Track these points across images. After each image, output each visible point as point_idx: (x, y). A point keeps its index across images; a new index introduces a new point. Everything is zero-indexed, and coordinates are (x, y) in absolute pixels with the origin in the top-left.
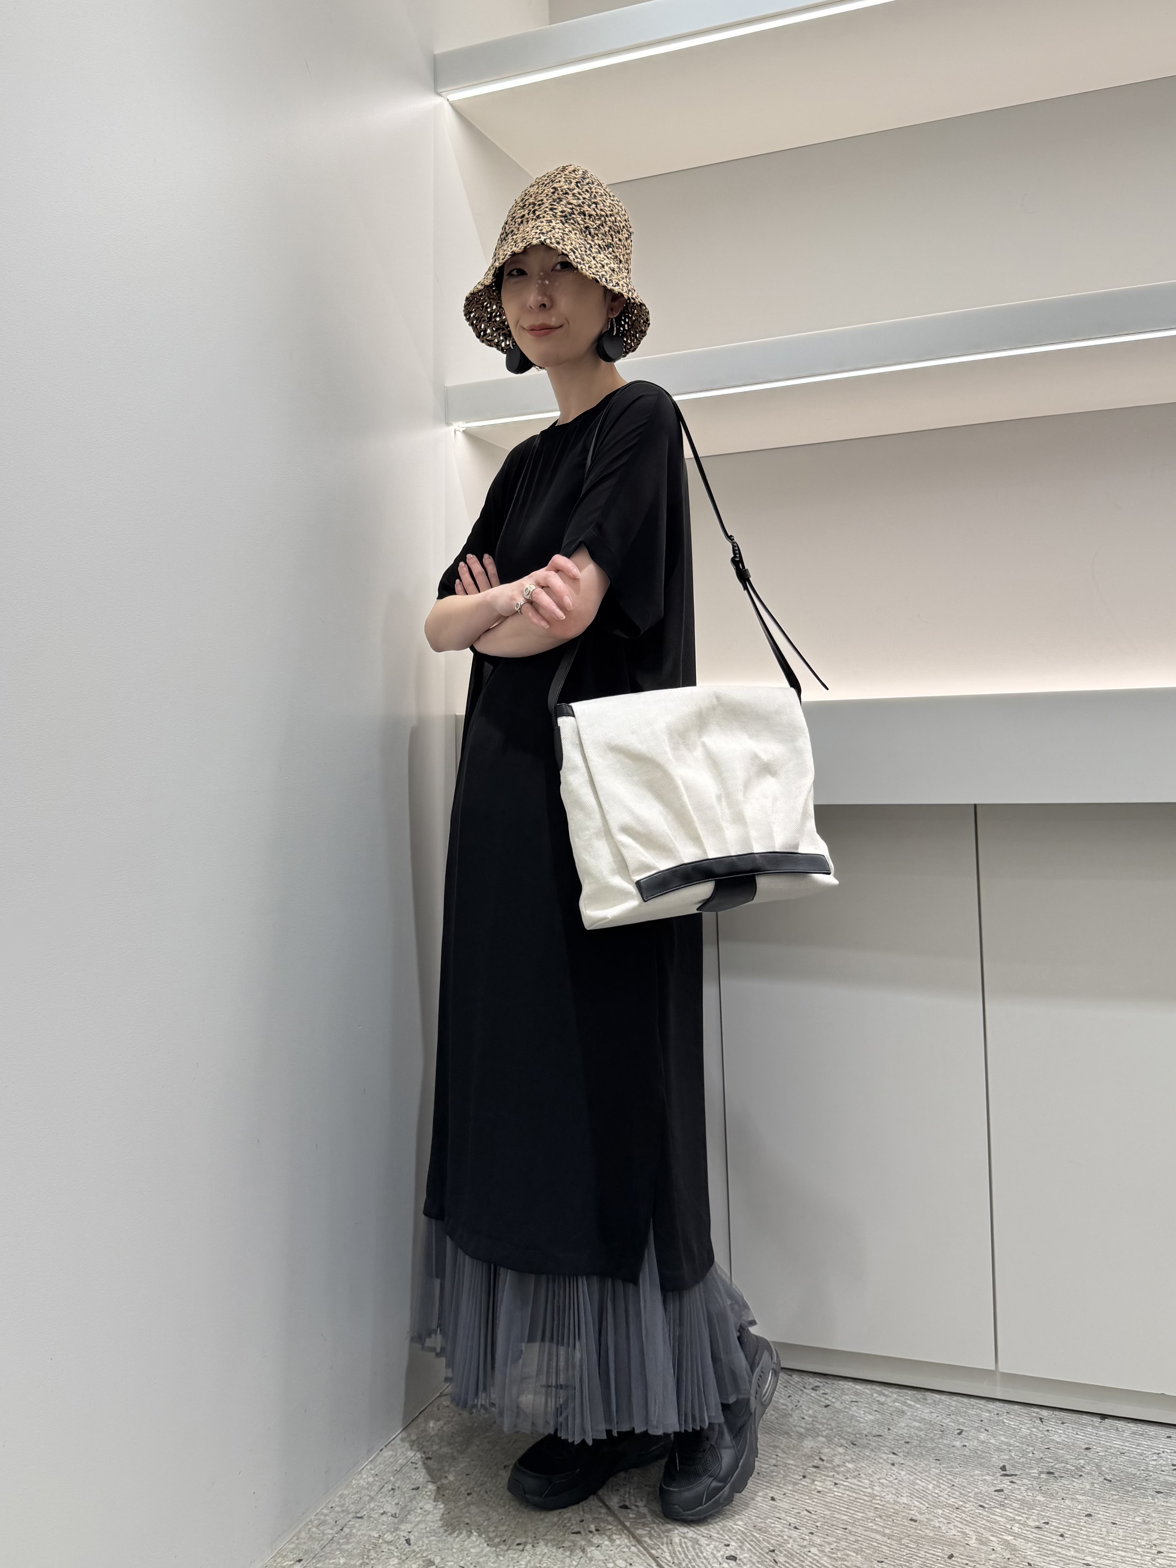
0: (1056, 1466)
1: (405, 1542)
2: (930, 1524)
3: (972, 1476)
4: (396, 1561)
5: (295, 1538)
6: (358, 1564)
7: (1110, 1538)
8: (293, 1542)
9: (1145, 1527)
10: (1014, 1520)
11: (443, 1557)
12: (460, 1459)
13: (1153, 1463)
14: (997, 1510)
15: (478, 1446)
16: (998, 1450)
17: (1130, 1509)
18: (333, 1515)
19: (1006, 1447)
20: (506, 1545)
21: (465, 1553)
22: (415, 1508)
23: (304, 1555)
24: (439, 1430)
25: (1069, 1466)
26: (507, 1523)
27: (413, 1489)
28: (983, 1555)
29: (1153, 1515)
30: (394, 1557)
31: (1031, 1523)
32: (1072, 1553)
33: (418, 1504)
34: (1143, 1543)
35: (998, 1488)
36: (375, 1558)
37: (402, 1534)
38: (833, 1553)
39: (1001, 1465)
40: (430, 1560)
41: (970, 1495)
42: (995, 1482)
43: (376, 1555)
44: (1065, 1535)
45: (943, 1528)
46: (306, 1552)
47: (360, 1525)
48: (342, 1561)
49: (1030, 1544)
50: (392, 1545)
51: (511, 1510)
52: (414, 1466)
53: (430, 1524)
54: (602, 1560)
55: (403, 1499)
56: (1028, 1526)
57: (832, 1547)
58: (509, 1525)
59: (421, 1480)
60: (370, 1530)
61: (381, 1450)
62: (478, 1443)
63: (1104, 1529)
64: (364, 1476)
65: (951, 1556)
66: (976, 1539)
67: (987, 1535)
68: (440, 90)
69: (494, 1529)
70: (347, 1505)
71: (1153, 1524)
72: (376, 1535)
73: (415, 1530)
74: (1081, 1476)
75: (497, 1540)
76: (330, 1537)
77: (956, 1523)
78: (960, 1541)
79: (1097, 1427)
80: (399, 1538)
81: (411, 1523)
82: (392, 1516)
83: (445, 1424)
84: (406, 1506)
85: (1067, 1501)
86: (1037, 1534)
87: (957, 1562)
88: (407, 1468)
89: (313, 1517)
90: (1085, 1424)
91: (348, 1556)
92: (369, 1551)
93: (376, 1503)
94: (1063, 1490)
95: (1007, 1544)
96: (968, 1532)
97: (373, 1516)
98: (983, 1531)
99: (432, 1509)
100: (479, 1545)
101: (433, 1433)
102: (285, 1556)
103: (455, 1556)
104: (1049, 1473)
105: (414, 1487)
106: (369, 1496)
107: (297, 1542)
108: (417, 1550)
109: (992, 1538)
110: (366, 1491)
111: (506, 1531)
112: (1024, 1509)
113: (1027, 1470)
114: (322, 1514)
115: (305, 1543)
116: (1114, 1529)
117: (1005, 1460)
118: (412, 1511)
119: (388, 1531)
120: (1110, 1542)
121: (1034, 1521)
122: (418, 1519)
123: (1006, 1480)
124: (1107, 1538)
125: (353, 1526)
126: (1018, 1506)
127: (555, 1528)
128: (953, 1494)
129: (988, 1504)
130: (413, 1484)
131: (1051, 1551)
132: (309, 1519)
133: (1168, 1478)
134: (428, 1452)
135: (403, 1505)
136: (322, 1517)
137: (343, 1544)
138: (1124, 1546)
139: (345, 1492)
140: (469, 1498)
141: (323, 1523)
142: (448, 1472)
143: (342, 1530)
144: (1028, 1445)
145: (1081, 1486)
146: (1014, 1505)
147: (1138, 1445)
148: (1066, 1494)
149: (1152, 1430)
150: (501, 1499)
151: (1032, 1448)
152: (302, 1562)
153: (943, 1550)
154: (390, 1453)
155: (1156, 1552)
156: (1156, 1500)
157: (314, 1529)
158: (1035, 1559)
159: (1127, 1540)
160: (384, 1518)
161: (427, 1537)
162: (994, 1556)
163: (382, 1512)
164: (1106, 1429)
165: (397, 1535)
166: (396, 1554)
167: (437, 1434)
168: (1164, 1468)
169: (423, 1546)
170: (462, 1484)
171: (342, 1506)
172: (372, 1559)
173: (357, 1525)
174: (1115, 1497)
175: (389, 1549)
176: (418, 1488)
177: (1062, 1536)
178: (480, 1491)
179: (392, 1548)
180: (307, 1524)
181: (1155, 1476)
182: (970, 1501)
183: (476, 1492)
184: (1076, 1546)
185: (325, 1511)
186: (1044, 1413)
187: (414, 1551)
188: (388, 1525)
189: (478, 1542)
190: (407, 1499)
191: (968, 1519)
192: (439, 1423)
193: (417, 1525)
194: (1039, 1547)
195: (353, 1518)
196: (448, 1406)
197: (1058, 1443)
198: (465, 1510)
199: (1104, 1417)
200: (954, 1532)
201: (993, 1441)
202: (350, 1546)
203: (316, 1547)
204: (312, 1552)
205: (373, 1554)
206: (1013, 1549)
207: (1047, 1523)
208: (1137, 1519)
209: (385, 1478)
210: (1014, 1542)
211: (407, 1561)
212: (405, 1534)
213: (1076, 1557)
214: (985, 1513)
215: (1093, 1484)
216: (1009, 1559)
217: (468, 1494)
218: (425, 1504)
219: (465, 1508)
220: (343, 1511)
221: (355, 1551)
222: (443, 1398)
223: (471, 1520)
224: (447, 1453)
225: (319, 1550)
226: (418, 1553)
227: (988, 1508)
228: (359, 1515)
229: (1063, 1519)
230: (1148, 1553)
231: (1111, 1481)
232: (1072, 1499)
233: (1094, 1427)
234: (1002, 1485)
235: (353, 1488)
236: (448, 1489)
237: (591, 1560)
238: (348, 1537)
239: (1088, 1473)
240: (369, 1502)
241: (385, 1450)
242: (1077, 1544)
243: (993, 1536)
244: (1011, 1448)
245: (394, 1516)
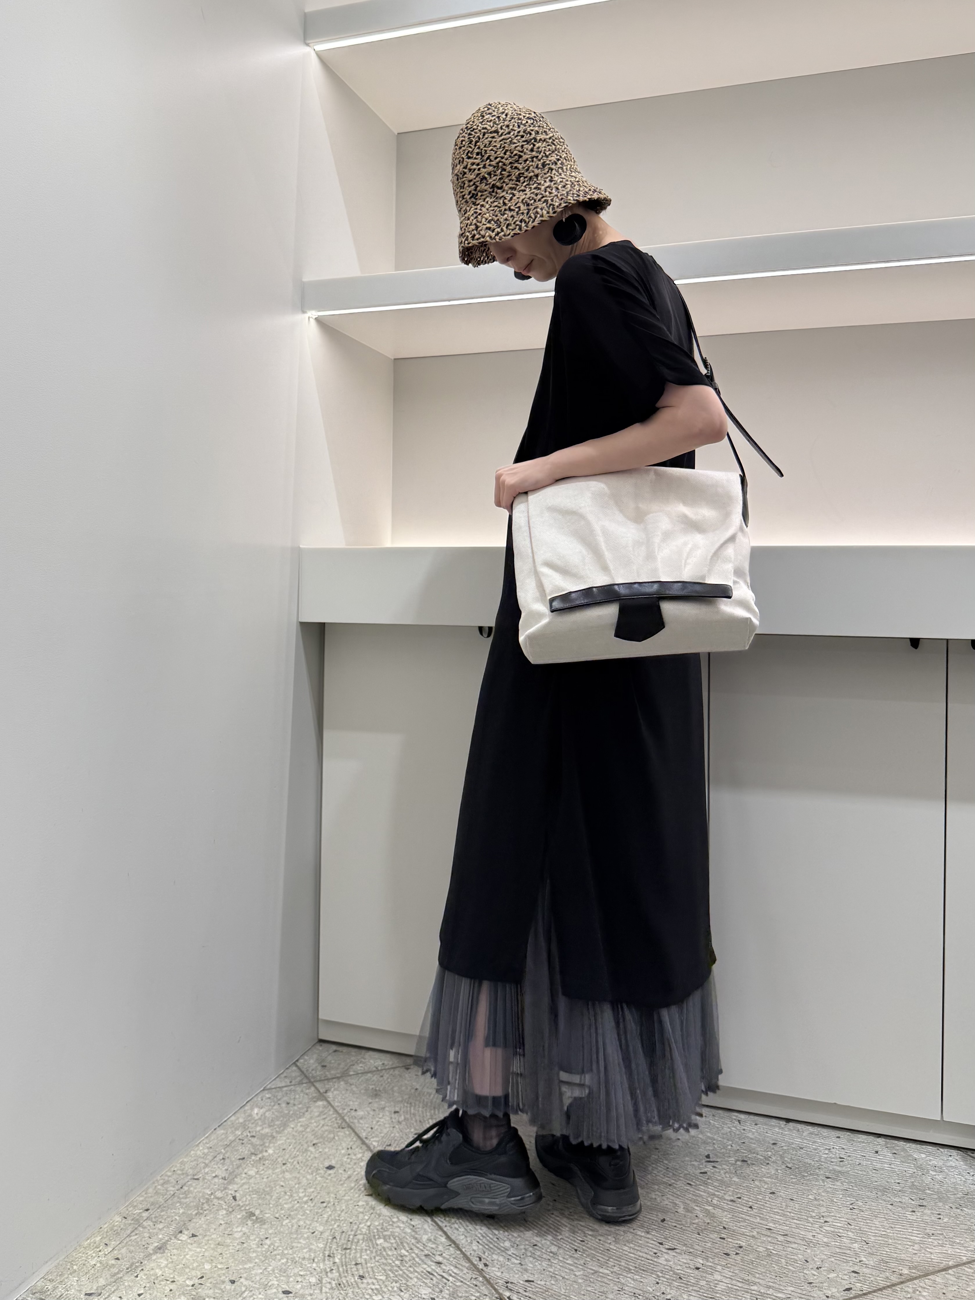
0: (749, 1156)
1: (232, 1198)
2: (648, 1197)
3: (683, 1162)
4: (224, 1212)
5: (144, 1193)
6: (194, 1213)
7: (788, 1210)
8: (142, 1196)
9: (816, 1202)
10: (714, 1195)
11: (262, 1209)
12: (278, 1138)
13: (826, 1156)
14: (701, 1187)
15: (293, 1128)
16: (705, 1142)
17: (804, 1189)
18: (174, 1177)
19: (710, 1141)
20: (312, 1203)
21: (280, 1207)
22: (241, 1173)
23: (151, 1205)
24: (262, 1115)
25: (759, 1156)
26: (314, 1187)
27: (240, 1159)
28: (689, 1220)
29: (823, 1194)
30: (223, 1209)
31: (727, 1197)
32: (758, 1220)
33: (243, 1170)
34: (814, 1214)
35: (702, 1171)
36: (208, 1209)
37: (230, 1192)
38: (572, 1216)
39: (706, 1154)
40: (251, 1212)
41: (681, 1175)
42: (701, 1166)
43: (208, 1207)
44: (753, 1207)
45: (658, 1199)
46: (152, 1204)
47: (197, 1185)
48: (181, 1211)
49: (726, 1213)
50: (222, 1200)
51: (317, 1176)
52: (241, 1141)
53: (253, 1185)
54: (388, 1216)
55: (231, 1166)
56: (725, 1199)
57: (571, 1211)
58: (315, 1188)
59: (246, 1152)
60: (204, 1188)
61: (215, 1129)
62: (292, 1126)
63: (784, 1204)
64: (201, 1148)
65: (663, 1220)
66: (684, 1208)
67: (693, 1205)
68: (308, 42)
69: (303, 1190)
70: (186, 1169)
71: (822, 1200)
72: (209, 1193)
73: (240, 1189)
74: (768, 1164)
75: (305, 1199)
76: (172, 1193)
77: (669, 1196)
78: (671, 1209)
79: (782, 1128)
80: (227, 1195)
81: (237, 1184)
82: (222, 1178)
83: (267, 1111)
84: (233, 1172)
85: (756, 1182)
86: (731, 1206)
87: (668, 1224)
88: (236, 1143)
89: (159, 1178)
90: (773, 1126)
91: (186, 1207)
92: (203, 1204)
93: (210, 1169)
94: (753, 1174)
95: (707, 1212)
96: (677, 1203)
97: (207, 1178)
98: (688, 1202)
99: (254, 1174)
100: (291, 1202)
101: (257, 1118)
102: (135, 1206)
103: (272, 1209)
104: (743, 1161)
105: (241, 1157)
106: (205, 1163)
107: (145, 1196)
108: (241, 1204)
109: (696, 1208)
110: (202, 1160)
111: (313, 1192)
112: (722, 1187)
113: (726, 1158)
114: (166, 1176)
115: (151, 1197)
116: (791, 1203)
117: (709, 1150)
118: (239, 1175)
119: (219, 1190)
120: (789, 1214)
121: (730, 1196)
122: (242, 1182)
123: (710, 1166)
124: (786, 1210)
125: (191, 1185)
126: (718, 1185)
127: (352, 1191)
128: (668, 1174)
129: (694, 1182)
130: (240, 1155)
131: (741, 1218)
132: (155, 1179)
133: (835, 1167)
134: (253, 1132)
135: (231, 1171)
136: (166, 1178)
137: (183, 1198)
138: (799, 1216)
139: (185, 1160)
140: (284, 1167)
141: (167, 1182)
142: (269, 1147)
143: (181, 1188)
144: (728, 1140)
145: (768, 1171)
146: (715, 1184)
147: (815, 1142)
148: (756, 1176)
149: (825, 1132)
150: (310, 1168)
151: (731, 1142)
152: (149, 1211)
153: (657, 1215)
154: (222, 1131)
155: (823, 1221)
156: (826, 1183)
157: (159, 1187)
158: (729, 1224)
159: (801, 1212)
160: (216, 1180)
161: (250, 1195)
162: (697, 1221)
163: (214, 1175)
164: (790, 1130)
165: (226, 1192)
166: (224, 1207)
167: (260, 1119)
168: (833, 1160)
169: (246, 1201)
170: (279, 1157)
171: (182, 1170)
172: (205, 1210)
173: (194, 1185)
174: (794, 1180)
175: (219, 1203)
176: (244, 1158)
177: (751, 1207)
178: (293, 1162)
179: (222, 1202)
180: (154, 1183)
181: (826, 1165)
182: (680, 1180)
183: (290, 1162)
184: (761, 1216)
185: (169, 1174)
186: (742, 1116)
187: (239, 1205)
188: (219, 1185)
189: (290, 1200)
190: (235, 1166)
191: (678, 1193)
192: (262, 1111)
193: (241, 1186)
194: (733, 1216)
195: (191, 1179)
196: (269, 1098)
197: (751, 1139)
198: (281, 1176)
199: (788, 1120)
200: (666, 1202)
201: (700, 1136)
202: (188, 1200)
203: (161, 1200)
204: (157, 1203)
205: (206, 1206)
206: (713, 1216)
207: (740, 1198)
208: (810, 1197)
209: (217, 1150)
210: (713, 1211)
211: (234, 1213)
212: (233, 1192)
213: (761, 1224)
214: (692, 1189)
215: (777, 1170)
216: (708, 1223)
217: (284, 1164)
218: (249, 1170)
219: (281, 1174)
220: (183, 1174)
221: (192, 1204)
222: (266, 1092)
223: (285, 1183)
224: (268, 1133)
225: (163, 1202)
226: (242, 1206)
227: (695, 1186)
228: (196, 1177)
229: (752, 1195)
230: (817, 1222)
231: (791, 1168)
232: (760, 1180)
233: (780, 1128)
234: (706, 1169)
235: (192, 1157)
236: (268, 1160)
237: (379, 1215)
238: (186, 1194)
239: (773, 1162)
240: (204, 1168)
241: (218, 1129)
242: (762, 1214)
243: (697, 1206)
244: (714, 1142)
245: (224, 1179)
